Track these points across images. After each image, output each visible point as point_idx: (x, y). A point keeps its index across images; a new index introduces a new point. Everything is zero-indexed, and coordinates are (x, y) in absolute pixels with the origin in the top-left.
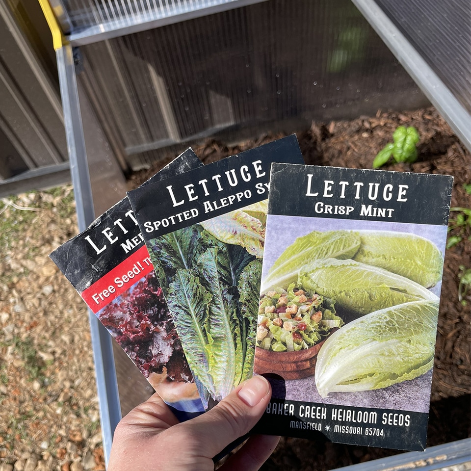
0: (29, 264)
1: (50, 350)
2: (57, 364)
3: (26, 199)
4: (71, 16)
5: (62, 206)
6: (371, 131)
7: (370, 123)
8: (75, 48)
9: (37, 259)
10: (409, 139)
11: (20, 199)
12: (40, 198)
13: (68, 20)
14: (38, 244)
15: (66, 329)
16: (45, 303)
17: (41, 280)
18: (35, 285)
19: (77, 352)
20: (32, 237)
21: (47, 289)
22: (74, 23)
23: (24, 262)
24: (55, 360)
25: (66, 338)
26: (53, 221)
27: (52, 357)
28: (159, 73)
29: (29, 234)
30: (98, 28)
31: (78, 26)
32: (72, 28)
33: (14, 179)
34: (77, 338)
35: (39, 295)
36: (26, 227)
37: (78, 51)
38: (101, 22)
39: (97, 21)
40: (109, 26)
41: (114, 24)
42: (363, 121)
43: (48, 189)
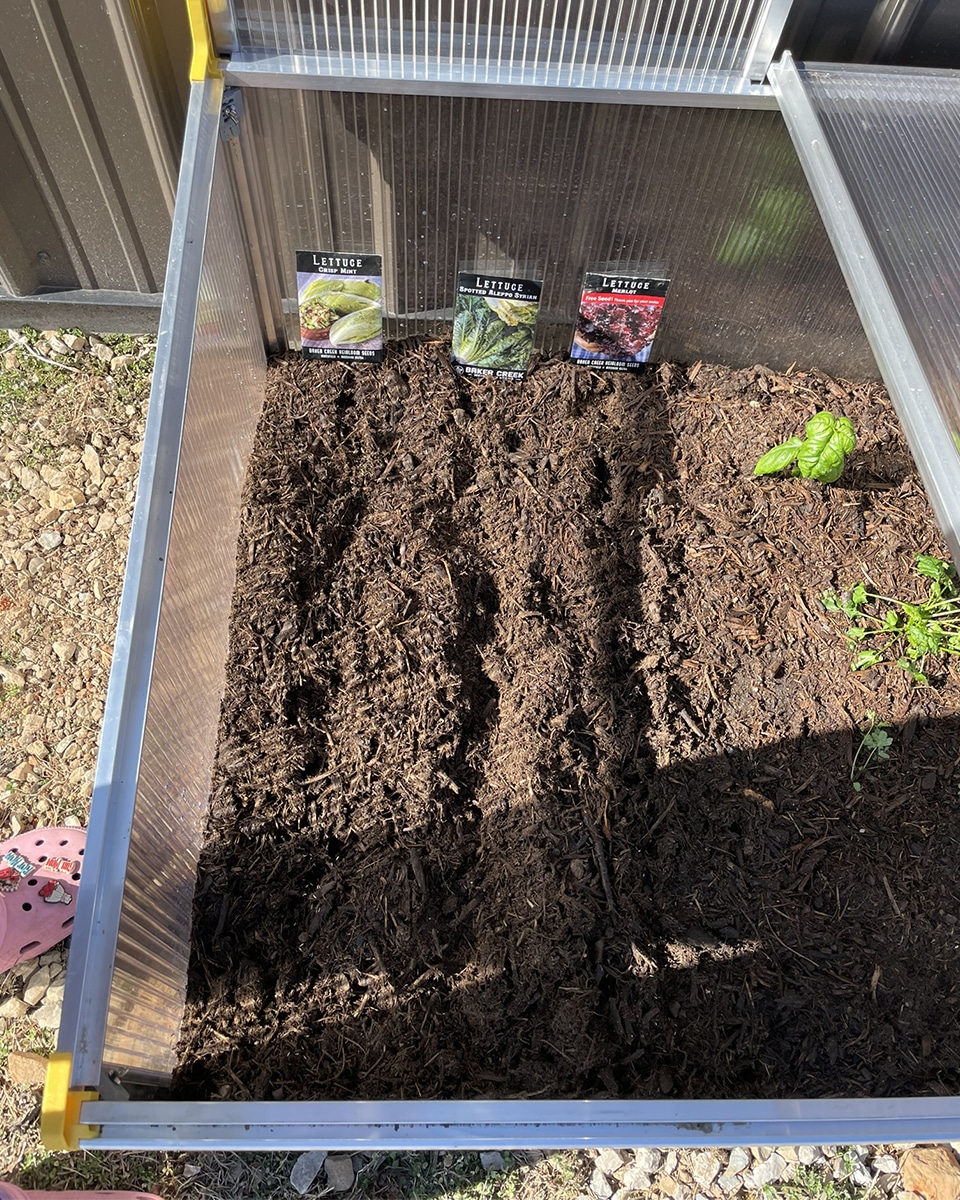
0: (26, 476)
1: (21, 666)
2: (28, 697)
3: (57, 341)
4: (241, 20)
5: (127, 376)
6: (767, 399)
7: (770, 384)
8: (230, 89)
9: (45, 470)
10: (835, 439)
11: (43, 338)
12: (87, 347)
13: (232, 27)
14: (56, 442)
15: (68, 630)
16: (36, 565)
17: (42, 515)
18: (27, 522)
19: (77, 683)
20: (48, 423)
21: (49, 539)
22: (243, 36)
23: (17, 471)
24: (25, 688)
25: (61, 649)
26: (100, 402)
27: (21, 682)
28: (386, 177)
29: (43, 414)
30: (289, 62)
31: (250, 45)
32: (236, 46)
33: (40, 299)
34: (83, 654)
35: (28, 546)
36: (41, 399)
37: (236, 95)
38: (298, 52)
39: (292, 46)
40: (311, 64)
41: (324, 64)
42: (758, 376)
43: (107, 336)
